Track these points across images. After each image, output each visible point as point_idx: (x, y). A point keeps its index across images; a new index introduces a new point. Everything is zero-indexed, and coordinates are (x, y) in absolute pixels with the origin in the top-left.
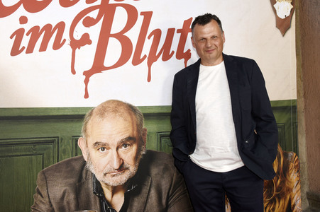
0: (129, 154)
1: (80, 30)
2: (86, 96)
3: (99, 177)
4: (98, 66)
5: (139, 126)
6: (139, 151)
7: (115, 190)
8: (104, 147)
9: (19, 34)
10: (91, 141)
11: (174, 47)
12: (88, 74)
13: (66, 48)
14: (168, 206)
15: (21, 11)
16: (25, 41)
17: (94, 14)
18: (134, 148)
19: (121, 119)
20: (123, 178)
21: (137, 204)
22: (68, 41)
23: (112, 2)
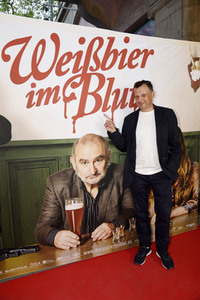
0: (100, 166)
1: (69, 91)
2: (74, 132)
3: (83, 179)
4: (81, 113)
5: (106, 149)
6: (106, 163)
7: (92, 186)
8: (85, 162)
9: (31, 94)
10: (78, 159)
11: (128, 100)
12: (75, 118)
13: (61, 102)
14: (123, 194)
15: (32, 80)
16: (35, 99)
17: (78, 80)
20: (97, 179)
21: (105, 194)
22: (62, 98)
23: (89, 71)
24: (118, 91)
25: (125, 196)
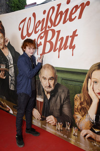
1: (39, 41)
5: (55, 74)
6: (55, 82)
8: (45, 79)
10: (42, 76)
11: (68, 44)
12: (41, 55)
14: (63, 104)
18: (53, 81)
19: (50, 71)
21: (54, 99)
23: (47, 29)
24: (62, 38)
25: (64, 106)
